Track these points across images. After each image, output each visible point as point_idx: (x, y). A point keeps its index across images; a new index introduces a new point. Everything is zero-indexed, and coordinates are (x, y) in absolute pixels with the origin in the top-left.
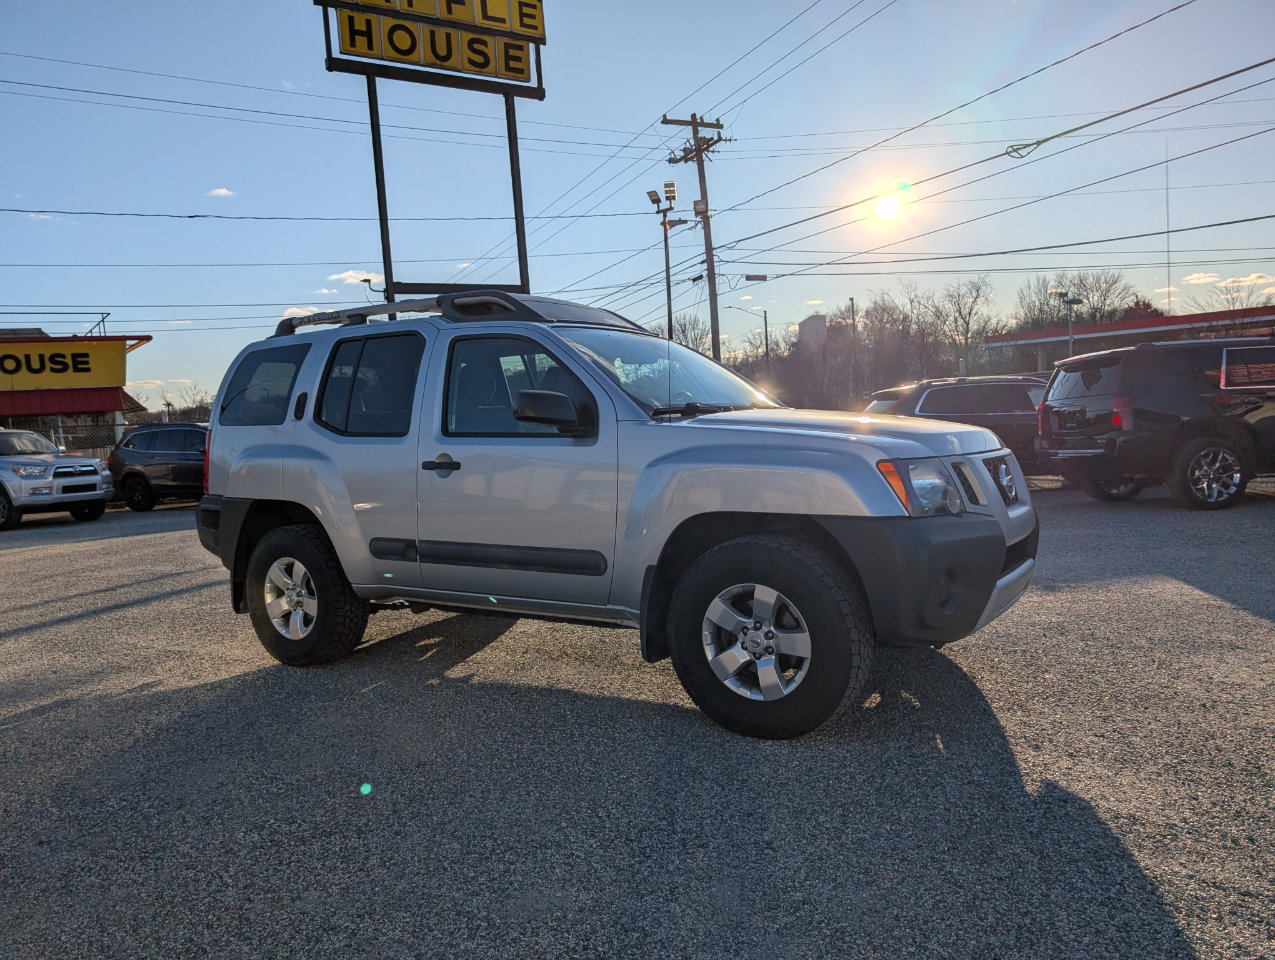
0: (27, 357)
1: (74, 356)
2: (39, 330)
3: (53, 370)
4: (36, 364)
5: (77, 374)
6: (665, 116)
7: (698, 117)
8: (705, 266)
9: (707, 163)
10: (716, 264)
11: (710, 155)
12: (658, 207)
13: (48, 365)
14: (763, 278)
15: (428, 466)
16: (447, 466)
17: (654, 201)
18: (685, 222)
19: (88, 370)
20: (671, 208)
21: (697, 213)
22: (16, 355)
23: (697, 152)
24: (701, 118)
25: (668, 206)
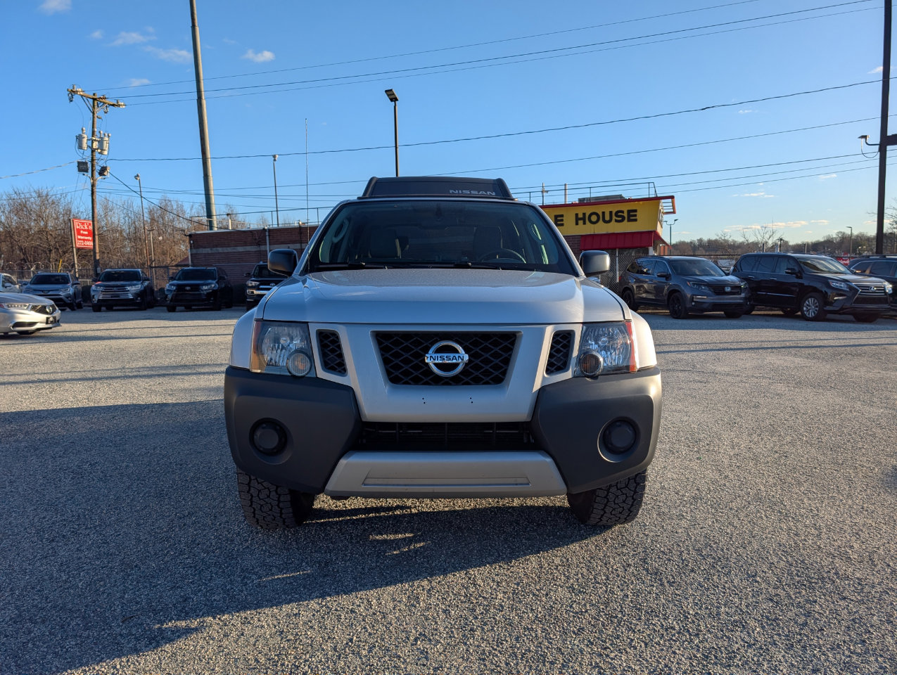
0: (603, 213)
1: (629, 211)
2: (621, 196)
3: (616, 221)
4: (607, 218)
5: (630, 223)
13: (614, 218)
19: (636, 220)
22: (598, 212)
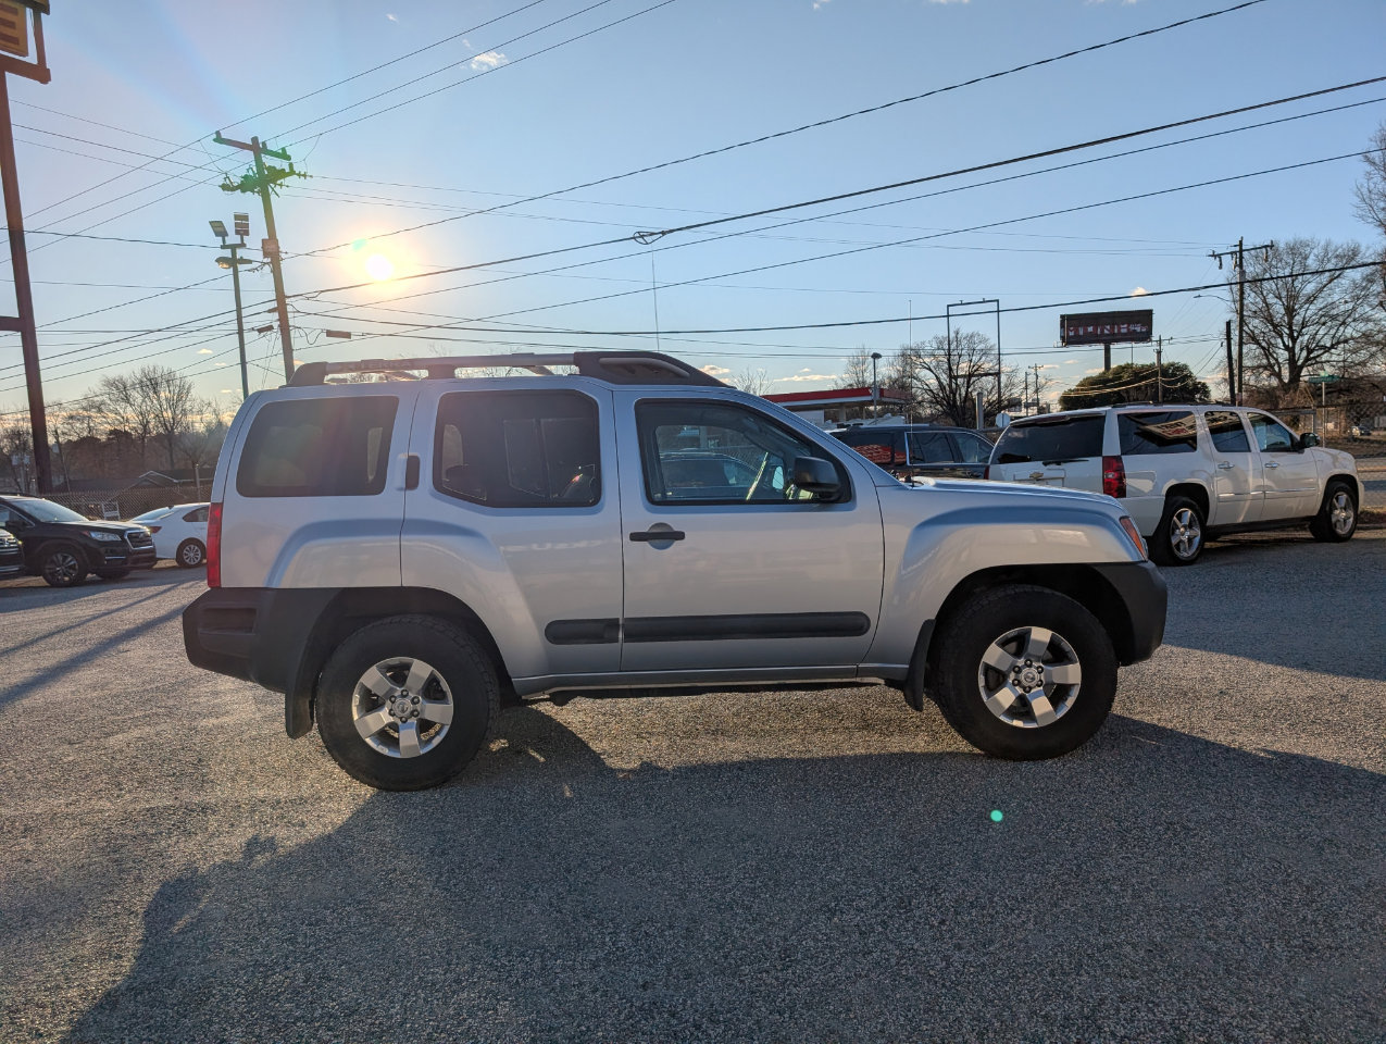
6: (218, 133)
7: (260, 141)
8: (276, 316)
9: (273, 197)
10: (290, 315)
11: (277, 189)
12: (224, 241)
14: (347, 335)
15: (636, 537)
16: (664, 537)
17: (217, 234)
18: (250, 262)
20: (243, 245)
21: (266, 255)
23: (262, 182)
24: (264, 144)
25: (239, 242)
